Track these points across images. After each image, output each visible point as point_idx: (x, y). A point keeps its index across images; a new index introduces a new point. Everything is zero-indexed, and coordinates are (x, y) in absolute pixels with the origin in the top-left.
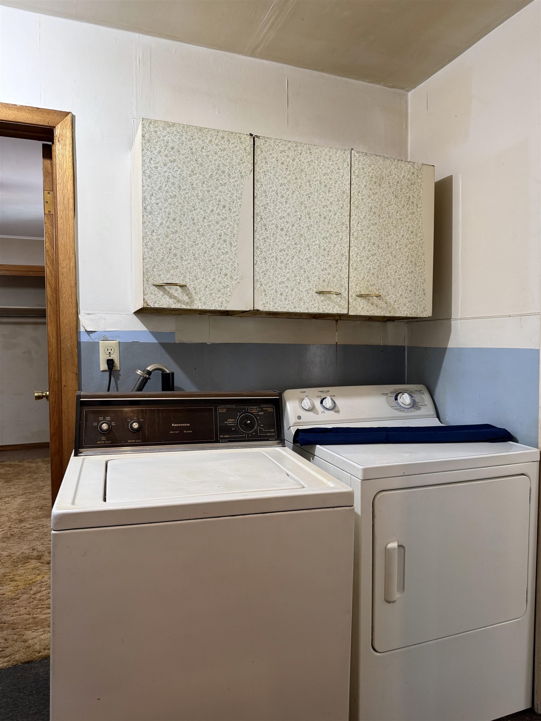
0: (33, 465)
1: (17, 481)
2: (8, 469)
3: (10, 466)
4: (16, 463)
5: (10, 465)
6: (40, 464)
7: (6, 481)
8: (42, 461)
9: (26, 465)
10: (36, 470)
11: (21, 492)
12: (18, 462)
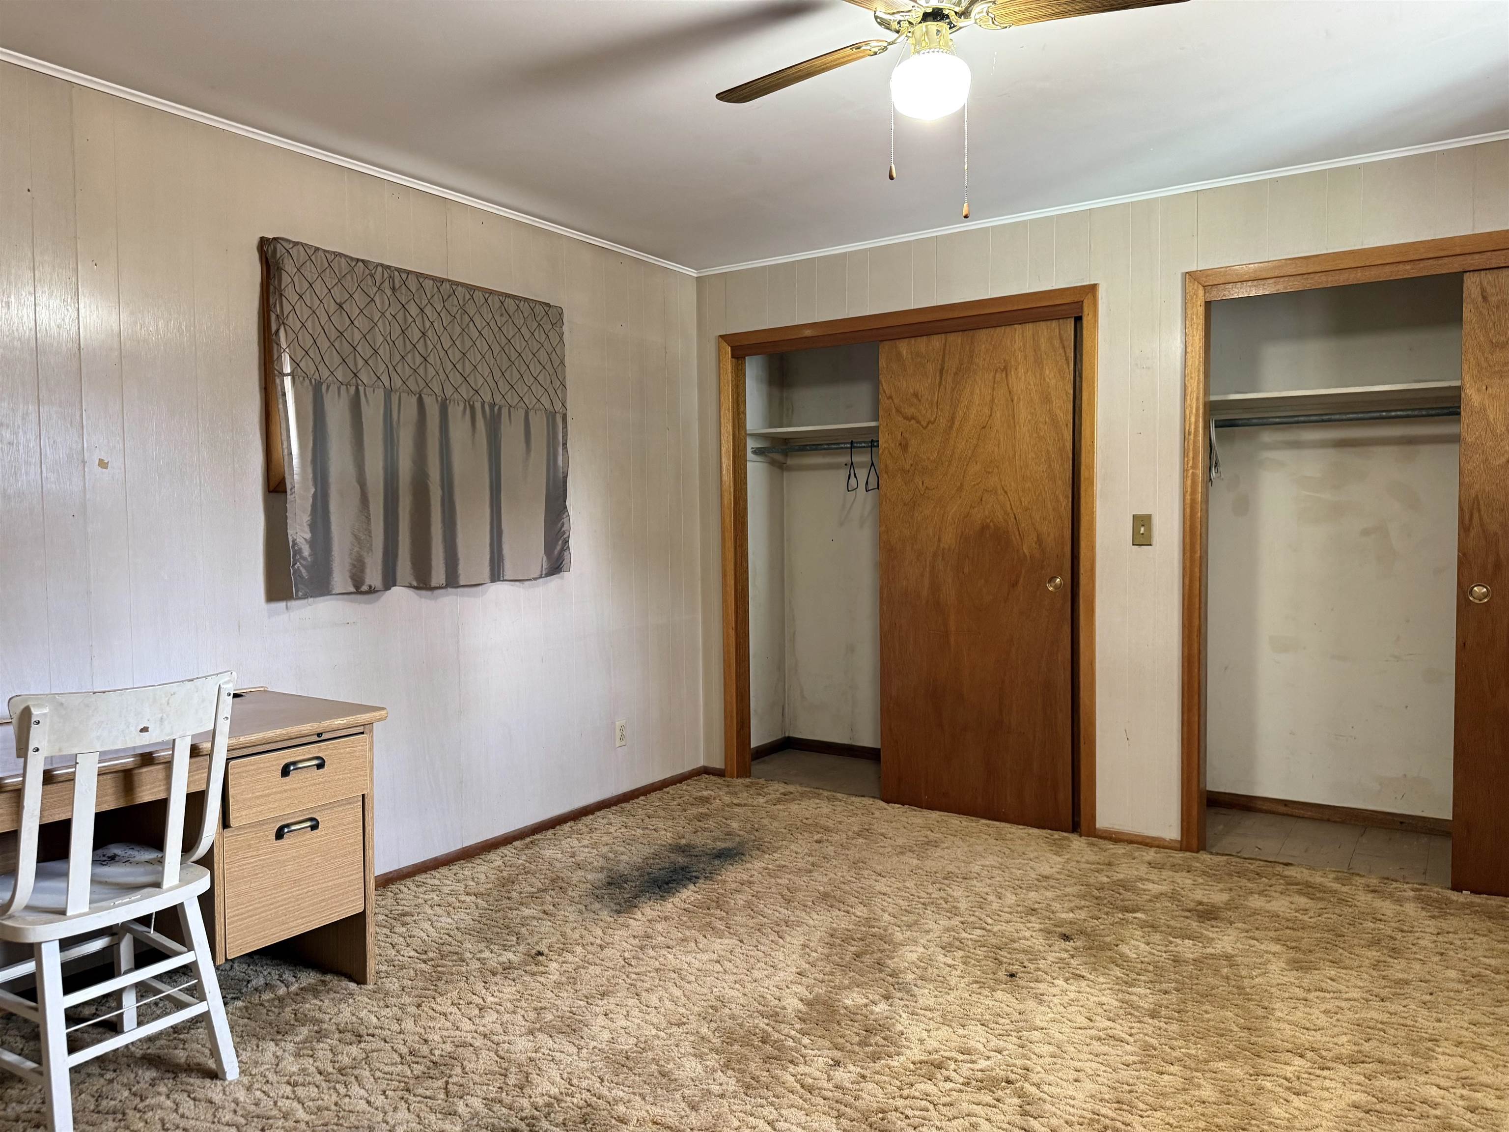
0: (1387, 907)
1: (1332, 973)
2: (1302, 901)
3: (1308, 889)
4: (1328, 881)
5: (1308, 885)
6: (1410, 908)
7: (1295, 961)
8: (1417, 899)
9: (1363, 898)
10: (1399, 936)
11: (1345, 1045)
12: (1337, 879)
